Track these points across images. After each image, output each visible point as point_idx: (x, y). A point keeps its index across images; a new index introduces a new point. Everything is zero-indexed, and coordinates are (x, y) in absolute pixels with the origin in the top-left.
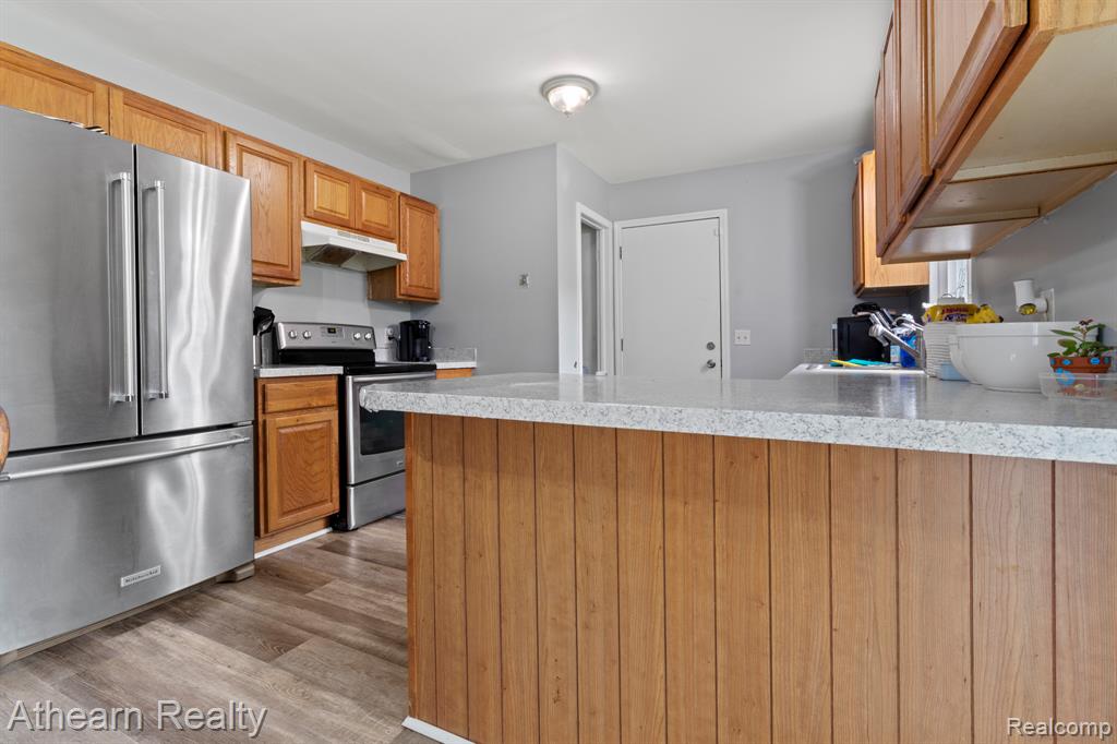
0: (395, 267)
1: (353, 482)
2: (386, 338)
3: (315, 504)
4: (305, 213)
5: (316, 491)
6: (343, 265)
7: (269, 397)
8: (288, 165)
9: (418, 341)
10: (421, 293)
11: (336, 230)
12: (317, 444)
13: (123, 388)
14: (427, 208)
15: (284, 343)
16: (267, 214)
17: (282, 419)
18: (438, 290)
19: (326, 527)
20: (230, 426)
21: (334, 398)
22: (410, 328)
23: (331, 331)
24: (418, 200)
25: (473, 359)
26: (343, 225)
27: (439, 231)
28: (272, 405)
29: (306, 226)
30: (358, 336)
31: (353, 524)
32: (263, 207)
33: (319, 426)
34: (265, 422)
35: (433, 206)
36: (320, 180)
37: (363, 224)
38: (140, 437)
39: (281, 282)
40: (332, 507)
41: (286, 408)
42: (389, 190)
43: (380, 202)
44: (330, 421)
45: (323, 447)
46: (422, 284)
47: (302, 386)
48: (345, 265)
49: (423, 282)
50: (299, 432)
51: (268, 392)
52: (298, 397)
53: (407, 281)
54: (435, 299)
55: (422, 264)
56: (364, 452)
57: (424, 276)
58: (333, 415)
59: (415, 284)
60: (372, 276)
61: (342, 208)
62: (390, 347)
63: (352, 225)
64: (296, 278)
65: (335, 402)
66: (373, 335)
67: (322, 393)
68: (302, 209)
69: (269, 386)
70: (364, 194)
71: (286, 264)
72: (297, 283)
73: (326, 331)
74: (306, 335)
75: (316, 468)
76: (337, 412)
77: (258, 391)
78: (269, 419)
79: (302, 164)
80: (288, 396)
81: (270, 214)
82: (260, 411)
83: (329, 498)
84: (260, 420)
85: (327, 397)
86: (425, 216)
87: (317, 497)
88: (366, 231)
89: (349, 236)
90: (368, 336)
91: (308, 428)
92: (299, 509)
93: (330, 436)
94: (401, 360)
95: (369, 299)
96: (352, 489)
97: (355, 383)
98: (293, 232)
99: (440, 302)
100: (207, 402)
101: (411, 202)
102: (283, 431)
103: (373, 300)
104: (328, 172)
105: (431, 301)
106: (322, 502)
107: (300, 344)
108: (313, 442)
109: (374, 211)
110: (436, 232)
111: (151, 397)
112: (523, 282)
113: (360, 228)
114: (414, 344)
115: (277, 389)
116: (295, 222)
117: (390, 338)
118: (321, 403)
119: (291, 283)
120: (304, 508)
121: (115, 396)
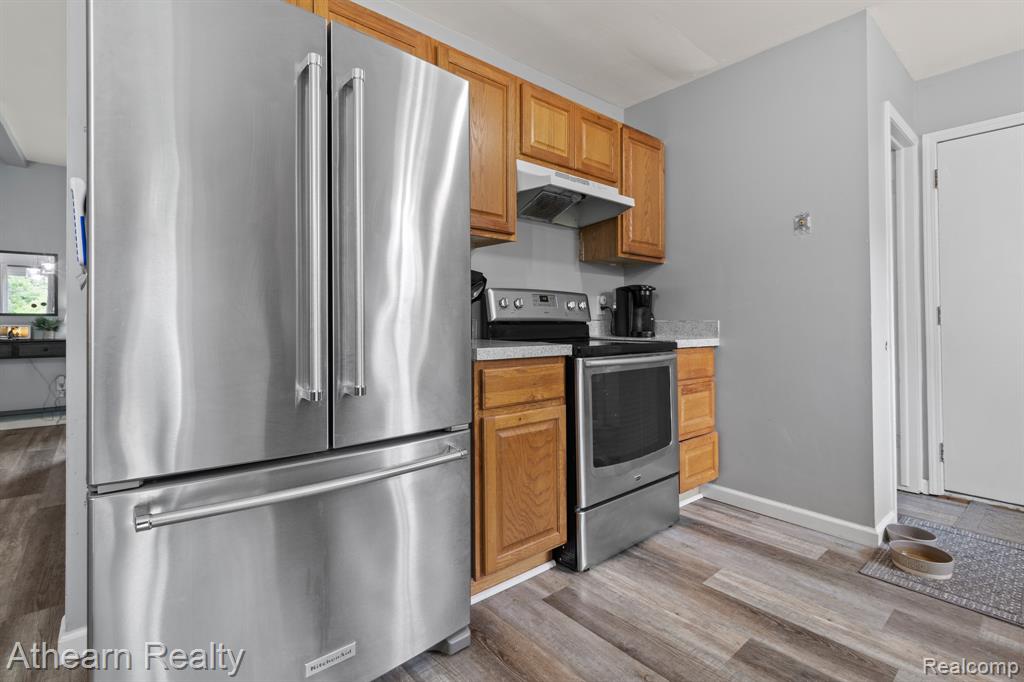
0: (616, 218)
1: (583, 505)
2: (598, 307)
3: (540, 534)
4: (521, 149)
5: (541, 517)
6: (555, 220)
7: (487, 387)
8: (504, 88)
9: (640, 311)
10: (644, 250)
11: (554, 171)
12: (542, 452)
13: (308, 379)
14: (652, 144)
15: (494, 315)
16: (480, 150)
17: (502, 418)
18: (664, 246)
19: (549, 560)
20: (443, 431)
21: (560, 389)
22: (630, 294)
23: (544, 299)
24: (641, 133)
25: (715, 335)
26: (562, 165)
27: (664, 171)
28: (492, 398)
29: (523, 166)
30: (572, 305)
31: (584, 564)
32: (476, 141)
33: (543, 427)
34: (482, 421)
35: (658, 141)
36: (537, 107)
37: (583, 164)
38: (332, 451)
39: (495, 236)
40: (558, 538)
41: (506, 402)
42: (610, 121)
43: (602, 136)
44: (556, 420)
45: (548, 455)
46: (645, 239)
47: (524, 371)
48: (557, 219)
49: (647, 237)
50: (522, 435)
51: (487, 380)
52: (519, 388)
53: (632, 234)
54: (660, 258)
55: (646, 213)
56: (598, 464)
57: (648, 229)
58: (559, 411)
59: (638, 239)
60: (584, 232)
61: (561, 145)
62: (603, 318)
63: (571, 165)
64: (511, 230)
65: (563, 394)
66: (587, 304)
67: (546, 381)
68: (518, 144)
69: (486, 371)
70: (584, 125)
71: (500, 213)
72: (512, 238)
73: (538, 298)
74: (518, 303)
75: (541, 485)
76: (564, 407)
77: (476, 379)
78: (487, 418)
79: (518, 88)
80: (510, 385)
81: (483, 151)
82: (476, 407)
83: (555, 528)
84: (477, 419)
85: (555, 386)
86: (649, 152)
87: (541, 525)
88: (585, 173)
89: (568, 178)
90: (583, 305)
91: (533, 429)
92: (521, 542)
93: (557, 440)
94: (617, 335)
95: (581, 261)
96: (583, 514)
97: (585, 367)
98: (509, 172)
99: (665, 262)
100: (415, 396)
101: (635, 136)
102: (503, 435)
103: (586, 262)
104: (547, 98)
105: (654, 261)
106: (547, 531)
107: (511, 314)
108: (538, 449)
109: (596, 148)
110: (661, 173)
111: (345, 391)
112: (801, 224)
113: (580, 167)
114: (635, 315)
115: (496, 376)
116: (510, 161)
117: (603, 308)
118: (546, 396)
119: (505, 237)
120: (527, 540)
121: (301, 392)
